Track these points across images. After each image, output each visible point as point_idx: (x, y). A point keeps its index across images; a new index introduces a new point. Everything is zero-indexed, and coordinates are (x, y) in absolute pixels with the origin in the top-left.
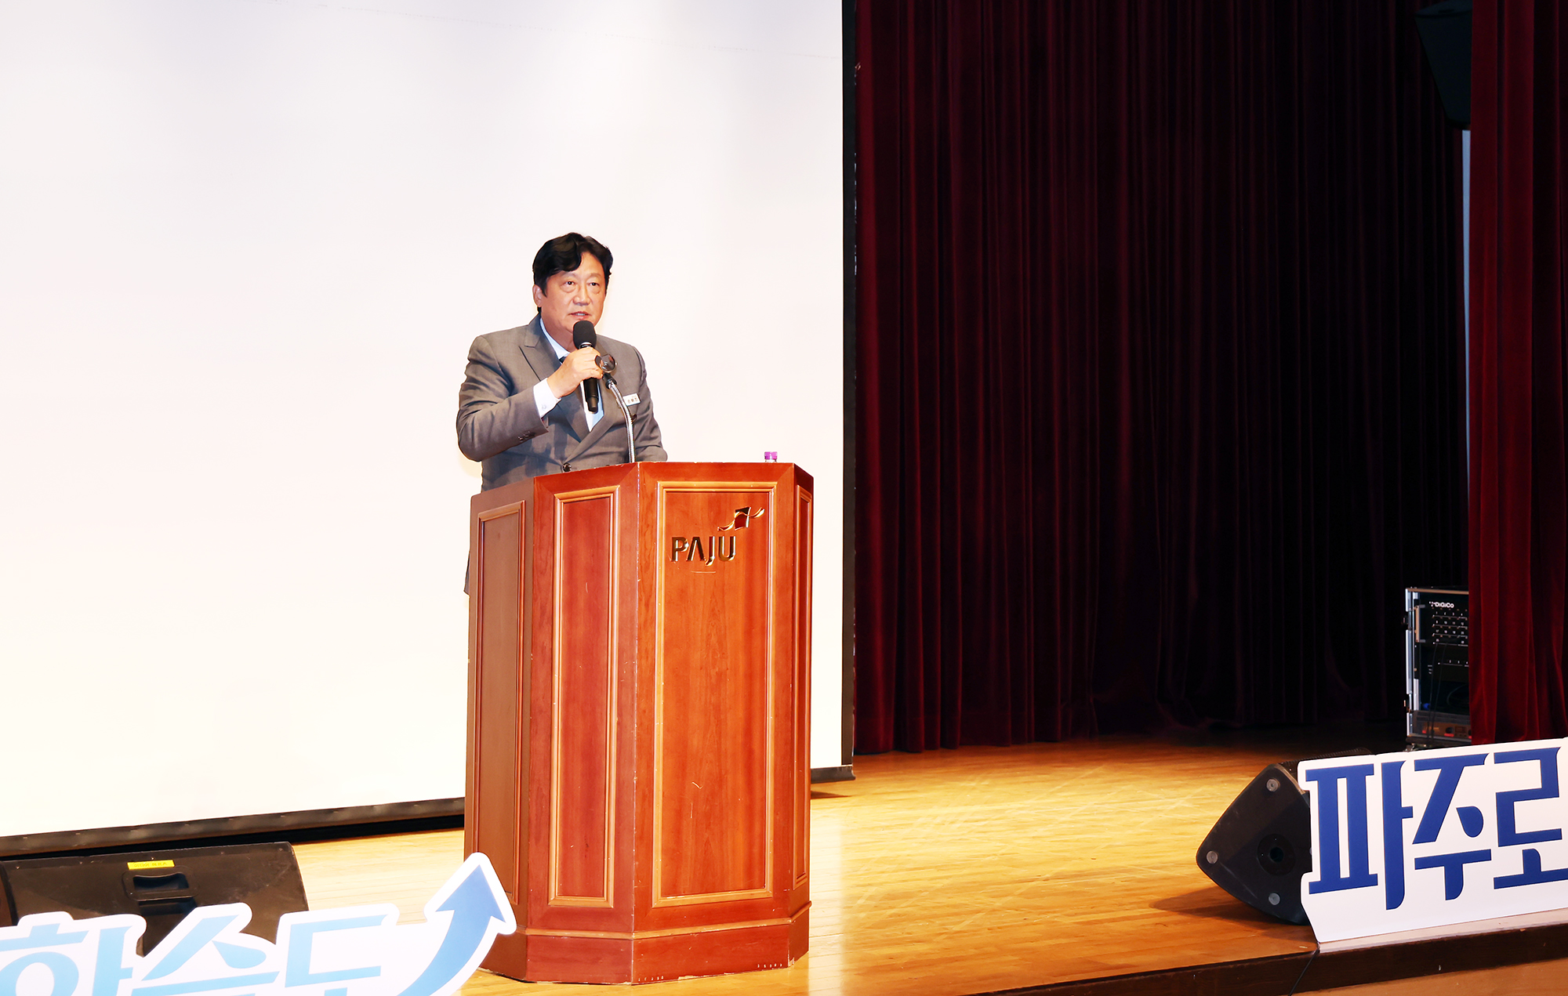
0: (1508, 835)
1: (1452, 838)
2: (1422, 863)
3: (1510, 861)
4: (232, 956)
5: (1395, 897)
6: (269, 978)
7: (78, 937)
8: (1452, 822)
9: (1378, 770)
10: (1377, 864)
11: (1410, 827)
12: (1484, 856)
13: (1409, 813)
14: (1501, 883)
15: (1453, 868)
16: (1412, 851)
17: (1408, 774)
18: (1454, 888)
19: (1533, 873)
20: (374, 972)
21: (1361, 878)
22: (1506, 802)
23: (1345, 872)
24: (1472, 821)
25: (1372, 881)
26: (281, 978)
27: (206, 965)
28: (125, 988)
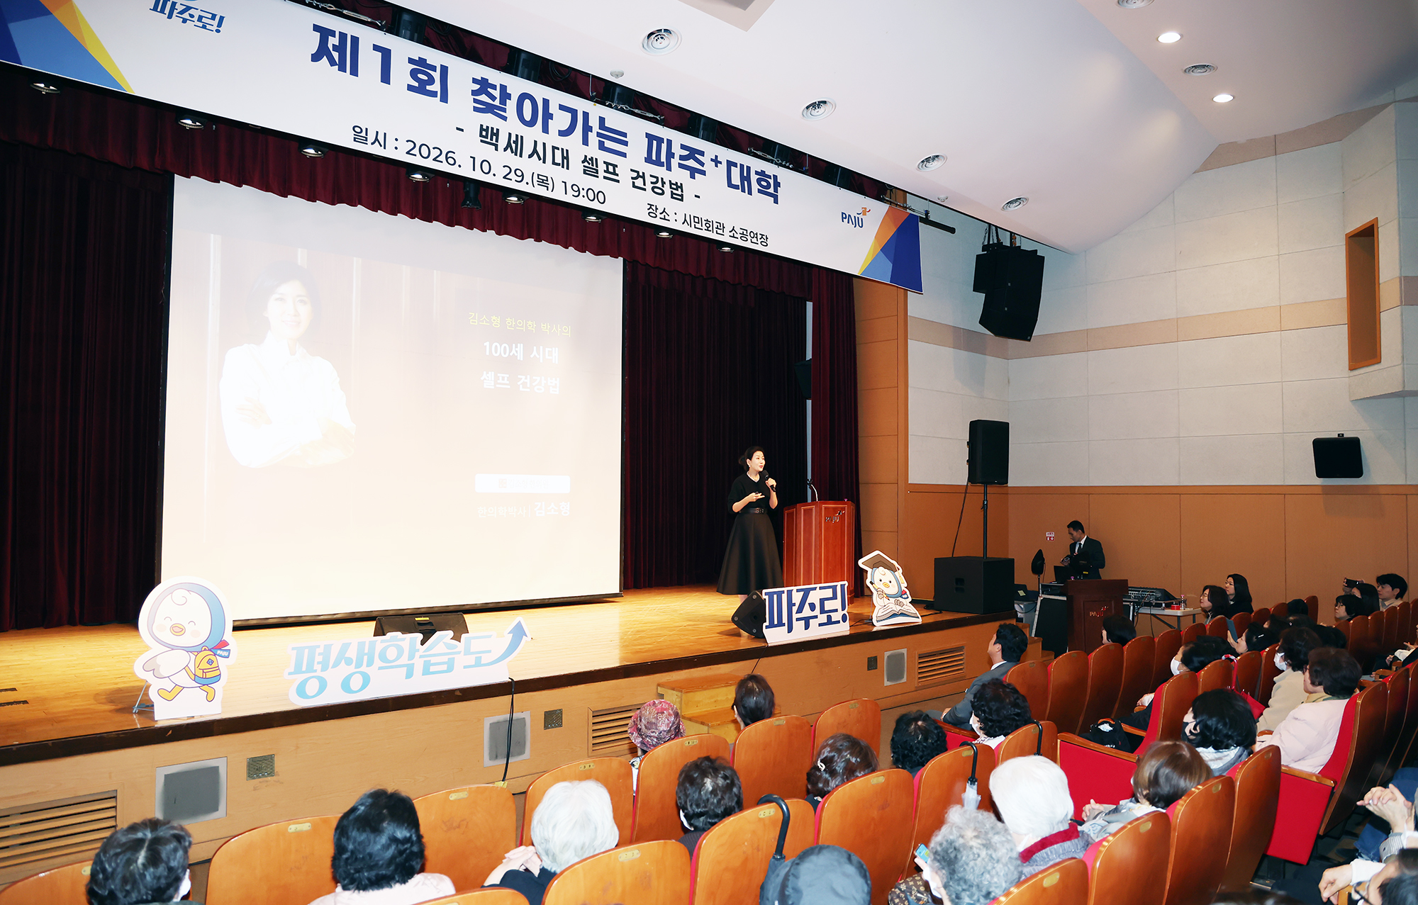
0: (823, 611)
1: (807, 612)
2: (798, 620)
3: (823, 618)
4: (448, 646)
5: (790, 630)
6: (459, 653)
7: (404, 639)
8: (807, 607)
9: (786, 592)
10: (785, 620)
11: (795, 609)
12: (816, 617)
13: (794, 605)
14: (820, 625)
15: (807, 620)
16: (795, 616)
17: (794, 593)
18: (807, 627)
19: (830, 622)
20: (490, 651)
21: (781, 624)
22: (822, 601)
23: (776, 623)
24: (812, 607)
25: (784, 625)
26: (462, 653)
27: (440, 648)
28: (417, 655)
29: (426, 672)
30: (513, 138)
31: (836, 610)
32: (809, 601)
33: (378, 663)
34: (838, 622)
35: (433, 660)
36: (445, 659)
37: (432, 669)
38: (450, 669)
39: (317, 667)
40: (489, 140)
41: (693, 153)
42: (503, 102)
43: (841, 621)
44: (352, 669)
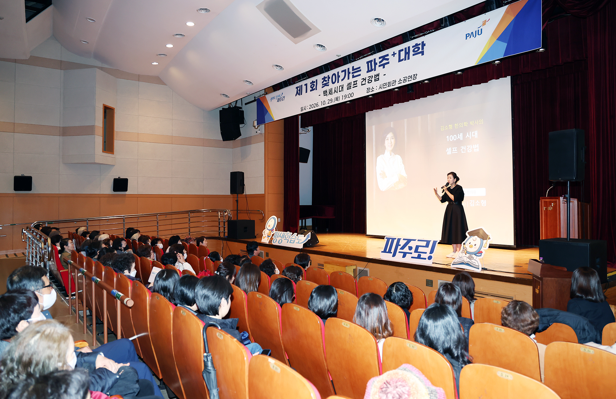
0: (416, 251)
1: (406, 250)
2: (399, 252)
3: (416, 255)
4: (295, 237)
5: (394, 255)
6: (296, 239)
8: (407, 248)
10: (393, 251)
11: (399, 247)
12: (411, 253)
13: (400, 245)
14: (412, 257)
16: (398, 250)
18: (404, 256)
19: (419, 257)
20: (301, 240)
21: (390, 252)
22: (417, 247)
23: (387, 251)
24: (410, 248)
25: (391, 253)
27: (294, 237)
28: (290, 238)
29: (290, 242)
30: (330, 90)
31: (426, 253)
32: (410, 245)
33: (284, 238)
34: (425, 259)
35: (292, 240)
36: (293, 240)
37: (291, 242)
38: (294, 243)
39: (277, 237)
40: (325, 94)
41: (384, 58)
42: (328, 81)
43: (427, 259)
44: (280, 238)
